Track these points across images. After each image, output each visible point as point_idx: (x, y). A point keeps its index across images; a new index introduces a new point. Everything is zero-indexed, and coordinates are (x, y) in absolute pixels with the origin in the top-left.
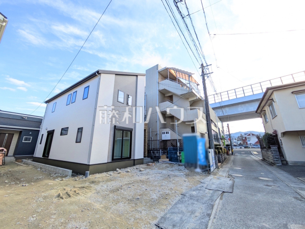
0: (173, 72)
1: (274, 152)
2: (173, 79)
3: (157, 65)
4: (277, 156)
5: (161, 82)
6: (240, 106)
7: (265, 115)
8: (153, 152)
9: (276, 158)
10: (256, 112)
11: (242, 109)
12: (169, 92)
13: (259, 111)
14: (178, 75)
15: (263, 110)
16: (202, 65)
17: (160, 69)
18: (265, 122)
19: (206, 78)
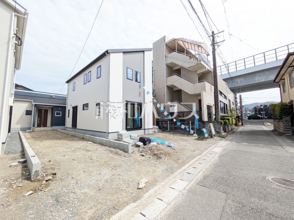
0: (181, 43)
1: (285, 123)
2: (181, 50)
3: (164, 37)
4: (289, 126)
5: (169, 55)
6: (257, 74)
7: (284, 85)
8: (162, 124)
9: (286, 128)
10: (274, 81)
11: (260, 78)
12: (177, 65)
13: (277, 80)
14: (186, 46)
15: (283, 78)
16: (213, 32)
17: (167, 40)
18: (283, 91)
19: (216, 47)
